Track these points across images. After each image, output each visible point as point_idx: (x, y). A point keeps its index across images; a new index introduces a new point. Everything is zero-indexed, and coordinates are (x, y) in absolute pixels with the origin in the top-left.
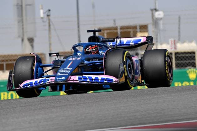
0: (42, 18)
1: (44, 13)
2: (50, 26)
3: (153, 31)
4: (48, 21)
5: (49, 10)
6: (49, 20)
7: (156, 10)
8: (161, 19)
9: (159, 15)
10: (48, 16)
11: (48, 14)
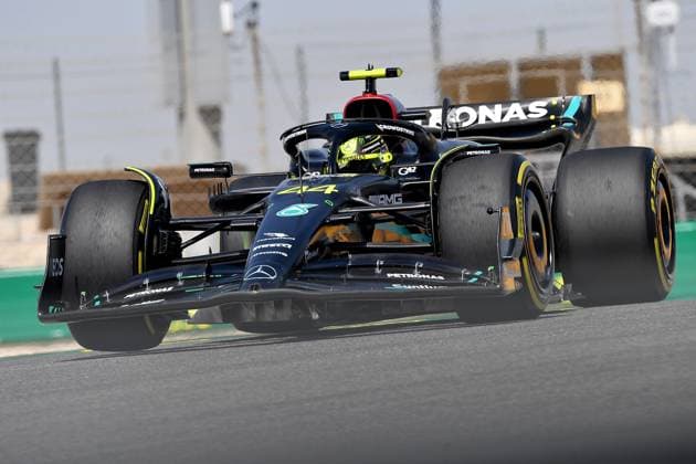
0: (228, 35)
1: (235, 16)
2: (257, 62)
3: (642, 78)
4: (249, 44)
5: (255, 5)
6: (255, 40)
8: (671, 29)
9: (663, 14)
10: (251, 25)
11: (252, 18)
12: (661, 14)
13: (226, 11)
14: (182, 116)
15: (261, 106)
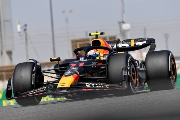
1: (21, 28)
2: (26, 39)
5: (26, 25)
6: (26, 34)
7: (123, 22)
8: (128, 30)
10: (25, 30)
12: (126, 26)
13: (19, 27)
14: (2, 53)
15: (27, 50)
